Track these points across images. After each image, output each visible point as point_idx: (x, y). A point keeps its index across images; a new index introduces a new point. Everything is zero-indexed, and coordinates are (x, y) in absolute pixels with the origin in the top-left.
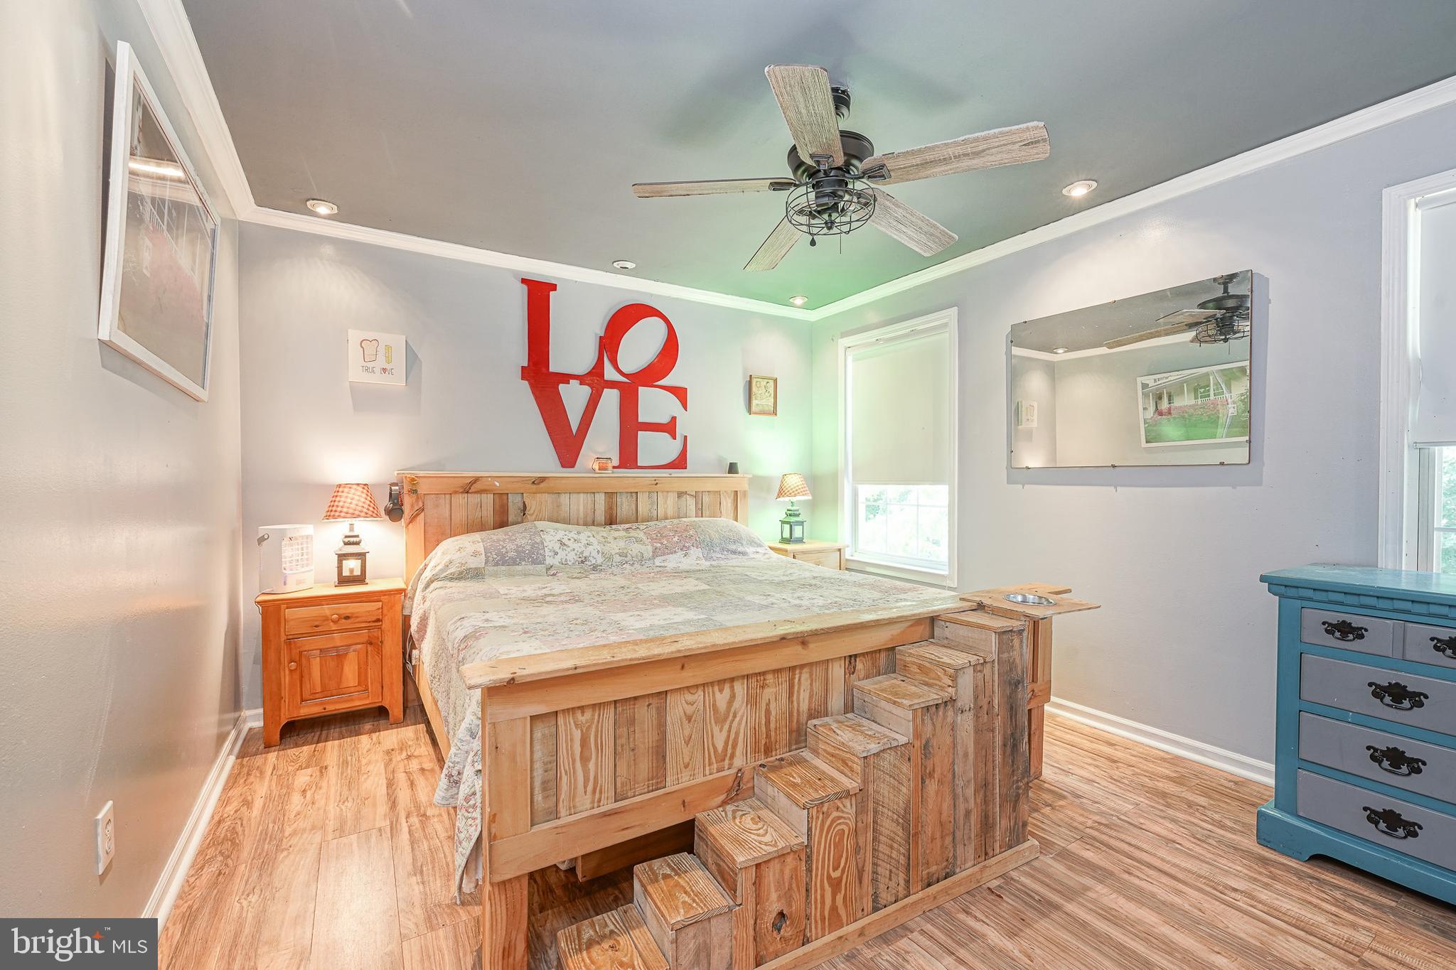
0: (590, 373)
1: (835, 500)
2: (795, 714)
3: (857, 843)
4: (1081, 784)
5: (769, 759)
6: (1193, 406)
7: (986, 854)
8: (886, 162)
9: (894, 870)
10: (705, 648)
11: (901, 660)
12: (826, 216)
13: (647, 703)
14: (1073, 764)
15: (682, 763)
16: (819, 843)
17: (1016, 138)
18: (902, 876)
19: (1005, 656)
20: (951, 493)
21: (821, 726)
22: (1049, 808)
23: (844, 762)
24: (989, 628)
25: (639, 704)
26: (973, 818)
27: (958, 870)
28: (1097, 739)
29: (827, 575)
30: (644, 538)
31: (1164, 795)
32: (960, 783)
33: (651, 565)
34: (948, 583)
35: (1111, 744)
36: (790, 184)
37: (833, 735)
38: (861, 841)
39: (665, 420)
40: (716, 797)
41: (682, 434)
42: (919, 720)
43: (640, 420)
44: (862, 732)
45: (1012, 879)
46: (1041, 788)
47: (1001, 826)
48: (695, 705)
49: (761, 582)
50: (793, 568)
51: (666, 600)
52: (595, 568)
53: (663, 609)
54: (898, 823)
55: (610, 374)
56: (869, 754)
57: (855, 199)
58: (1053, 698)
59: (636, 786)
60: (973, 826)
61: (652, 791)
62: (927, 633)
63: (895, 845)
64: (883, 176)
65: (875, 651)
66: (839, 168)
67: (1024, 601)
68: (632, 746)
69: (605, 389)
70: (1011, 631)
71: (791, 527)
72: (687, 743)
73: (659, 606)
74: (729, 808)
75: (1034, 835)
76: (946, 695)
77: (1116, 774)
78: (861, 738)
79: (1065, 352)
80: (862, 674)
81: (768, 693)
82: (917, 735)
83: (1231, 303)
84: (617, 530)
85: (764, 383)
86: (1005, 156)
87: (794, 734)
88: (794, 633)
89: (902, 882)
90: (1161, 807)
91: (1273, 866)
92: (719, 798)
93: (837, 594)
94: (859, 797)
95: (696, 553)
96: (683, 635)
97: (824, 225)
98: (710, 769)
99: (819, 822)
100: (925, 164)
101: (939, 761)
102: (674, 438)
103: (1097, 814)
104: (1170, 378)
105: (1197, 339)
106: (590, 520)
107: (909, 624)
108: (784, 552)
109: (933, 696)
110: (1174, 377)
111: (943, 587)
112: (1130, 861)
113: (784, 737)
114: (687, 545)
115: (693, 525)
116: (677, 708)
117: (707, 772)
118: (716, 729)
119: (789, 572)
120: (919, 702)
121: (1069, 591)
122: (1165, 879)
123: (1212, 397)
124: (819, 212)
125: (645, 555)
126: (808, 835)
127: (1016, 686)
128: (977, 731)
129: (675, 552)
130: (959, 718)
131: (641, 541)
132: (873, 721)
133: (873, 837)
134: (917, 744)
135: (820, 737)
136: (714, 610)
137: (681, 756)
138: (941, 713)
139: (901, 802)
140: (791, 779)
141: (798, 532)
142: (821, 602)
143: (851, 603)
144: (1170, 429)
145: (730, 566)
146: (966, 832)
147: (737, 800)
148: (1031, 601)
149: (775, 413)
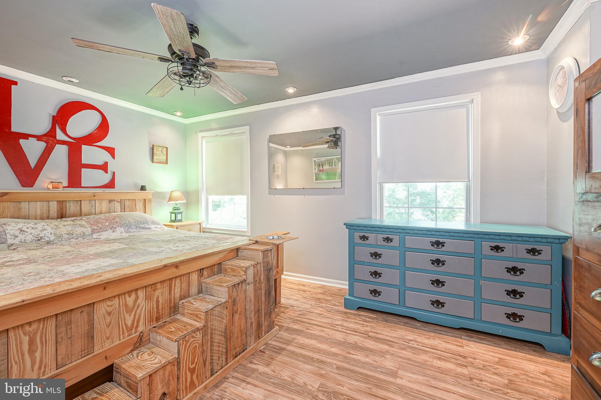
0: (45, 135)
1: (197, 202)
2: (173, 300)
3: (203, 349)
4: (294, 302)
5: (158, 323)
6: (328, 169)
7: (259, 337)
8: (215, 62)
9: (220, 356)
10: (120, 276)
11: (224, 267)
12: (188, 78)
13: (80, 311)
14: (291, 295)
15: (105, 337)
16: (184, 355)
17: (266, 65)
18: (224, 357)
19: (265, 260)
20: (247, 199)
21: (185, 302)
22: (283, 313)
23: (197, 316)
24: (259, 250)
25: (73, 314)
26: (254, 325)
27: (248, 347)
28: (300, 285)
29: (192, 235)
30: (86, 224)
31: (319, 299)
32: (248, 312)
33: (90, 238)
34: (247, 234)
35: (304, 285)
36: (169, 60)
37: (192, 305)
38: (205, 348)
39: (100, 163)
40: (128, 349)
41: (111, 171)
42: (231, 291)
43: (83, 162)
44: (206, 301)
45: (269, 344)
46: (280, 307)
47: (265, 324)
48: (113, 306)
49: (157, 241)
50: (175, 233)
51: (98, 255)
52: (48, 243)
53: (96, 260)
54: (222, 335)
55: (60, 135)
56: (208, 310)
57: (201, 74)
58: (284, 273)
59: (73, 357)
60: (254, 328)
61: (84, 357)
62: (235, 255)
63: (221, 345)
64: (214, 67)
65: (212, 266)
66: (193, 59)
67: (273, 238)
68: (69, 336)
69: (57, 145)
70: (267, 250)
71: (175, 215)
72: (108, 326)
73: (93, 259)
74: (135, 353)
75: (277, 325)
76: (242, 279)
77: (305, 295)
78: (205, 304)
79: (290, 147)
80: (206, 276)
81: (158, 292)
82: (230, 297)
83: (337, 137)
84: (65, 221)
85: (160, 149)
86: (263, 71)
87: (172, 309)
88: (171, 263)
89: (224, 360)
90: (318, 304)
91: (348, 314)
92: (128, 350)
93: (196, 243)
94: (204, 330)
95: (120, 230)
96: (106, 272)
97: (187, 82)
98: (123, 337)
99: (184, 346)
100: (231, 67)
101: (240, 306)
102: (107, 172)
103: (299, 311)
104: (322, 159)
105: (328, 147)
106: (45, 216)
107: (227, 252)
108: (172, 226)
109: (237, 280)
110: (323, 159)
111: (245, 236)
112: (309, 325)
113: (167, 311)
114: (114, 226)
115: (118, 216)
116: (101, 310)
117: (122, 338)
118: (127, 316)
119: (173, 236)
120: (230, 284)
121: (289, 233)
122: (319, 328)
123: (334, 166)
124: (184, 76)
125: (86, 233)
126: (178, 353)
127: (270, 271)
128: (255, 290)
129: (107, 230)
130: (248, 287)
131: (83, 226)
132: (211, 295)
133: (211, 344)
134: (230, 301)
135: (185, 307)
136: (128, 257)
137: (104, 334)
138: (240, 286)
139: (223, 327)
140: (170, 330)
141: (179, 217)
142: (188, 247)
143: (202, 246)
144: (323, 176)
145: (140, 235)
146: (251, 331)
147: (140, 347)
148: (275, 238)
149: (167, 163)
